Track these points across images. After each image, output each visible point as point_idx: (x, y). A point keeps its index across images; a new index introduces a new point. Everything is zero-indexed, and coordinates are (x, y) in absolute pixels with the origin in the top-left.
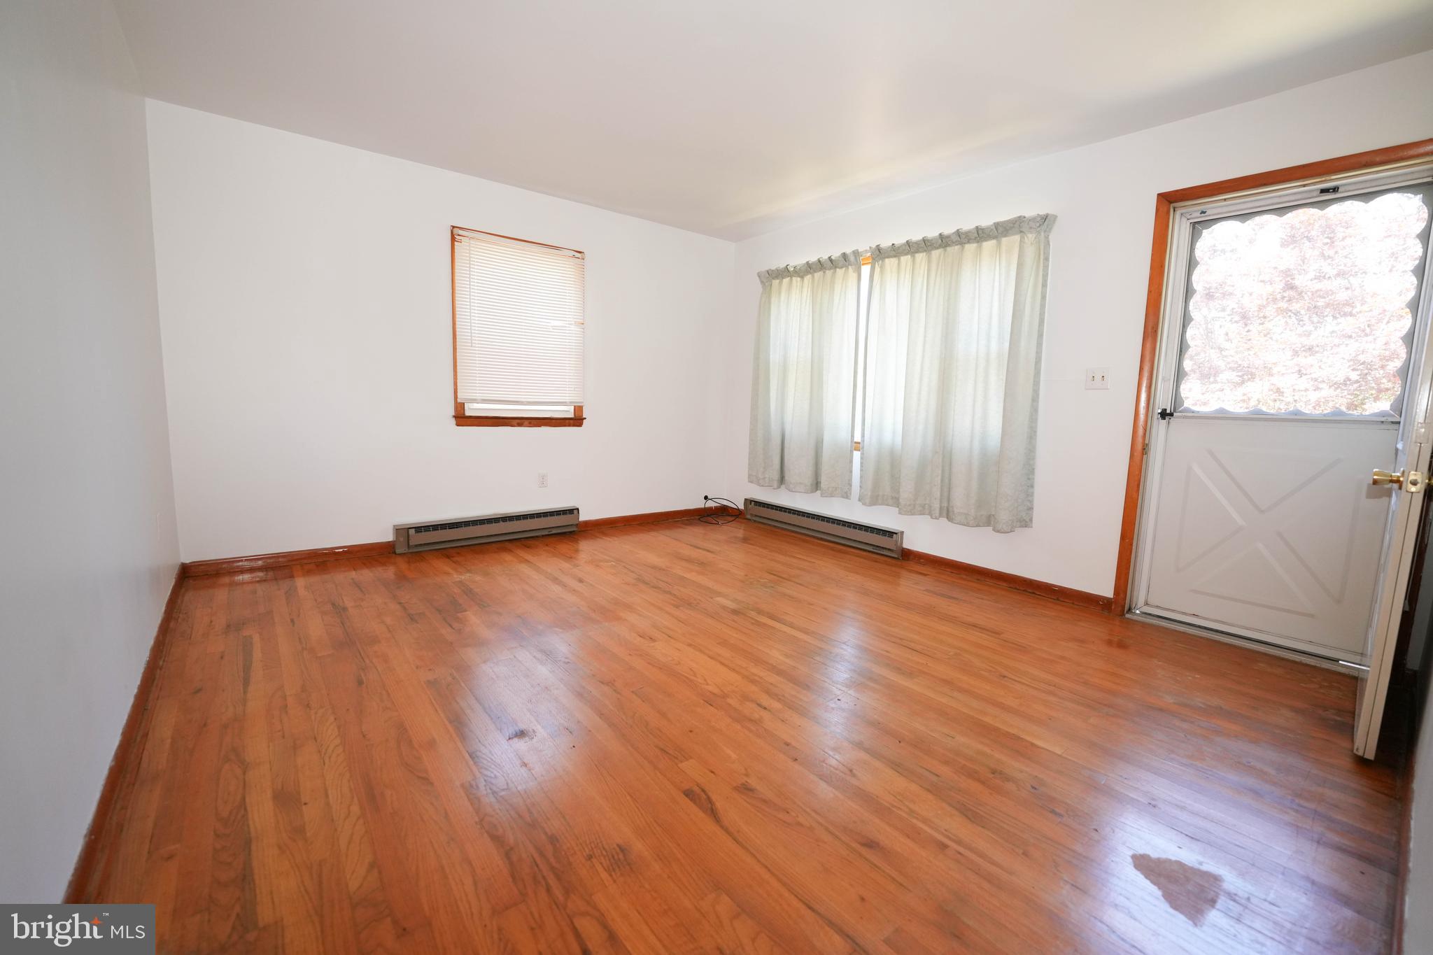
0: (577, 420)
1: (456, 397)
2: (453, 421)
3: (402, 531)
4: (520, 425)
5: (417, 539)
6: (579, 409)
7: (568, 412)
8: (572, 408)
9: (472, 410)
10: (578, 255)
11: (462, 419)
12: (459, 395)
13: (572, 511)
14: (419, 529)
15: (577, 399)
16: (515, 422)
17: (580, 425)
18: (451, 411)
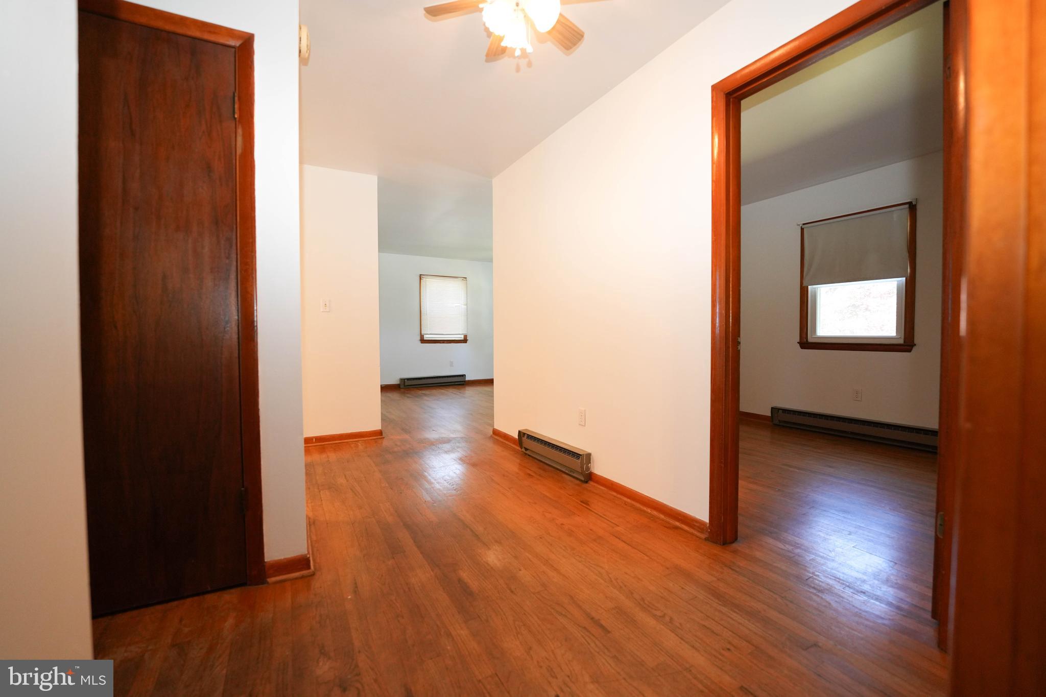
0: (465, 341)
1: (421, 333)
2: (420, 342)
3: (403, 380)
4: (443, 343)
5: (407, 383)
6: (466, 336)
7: (462, 337)
8: (463, 336)
9: (426, 337)
10: (464, 279)
11: (423, 341)
12: (422, 333)
13: (463, 376)
14: (408, 379)
15: (465, 332)
16: (441, 342)
17: (466, 342)
18: (419, 338)
